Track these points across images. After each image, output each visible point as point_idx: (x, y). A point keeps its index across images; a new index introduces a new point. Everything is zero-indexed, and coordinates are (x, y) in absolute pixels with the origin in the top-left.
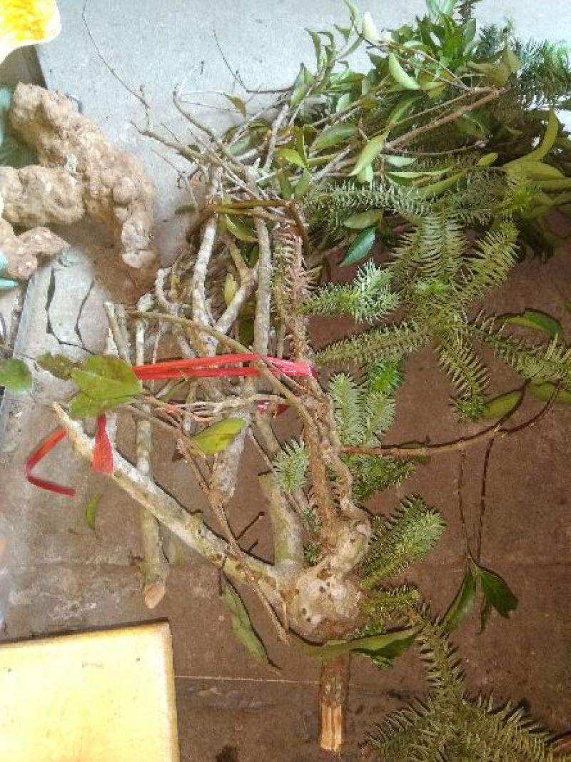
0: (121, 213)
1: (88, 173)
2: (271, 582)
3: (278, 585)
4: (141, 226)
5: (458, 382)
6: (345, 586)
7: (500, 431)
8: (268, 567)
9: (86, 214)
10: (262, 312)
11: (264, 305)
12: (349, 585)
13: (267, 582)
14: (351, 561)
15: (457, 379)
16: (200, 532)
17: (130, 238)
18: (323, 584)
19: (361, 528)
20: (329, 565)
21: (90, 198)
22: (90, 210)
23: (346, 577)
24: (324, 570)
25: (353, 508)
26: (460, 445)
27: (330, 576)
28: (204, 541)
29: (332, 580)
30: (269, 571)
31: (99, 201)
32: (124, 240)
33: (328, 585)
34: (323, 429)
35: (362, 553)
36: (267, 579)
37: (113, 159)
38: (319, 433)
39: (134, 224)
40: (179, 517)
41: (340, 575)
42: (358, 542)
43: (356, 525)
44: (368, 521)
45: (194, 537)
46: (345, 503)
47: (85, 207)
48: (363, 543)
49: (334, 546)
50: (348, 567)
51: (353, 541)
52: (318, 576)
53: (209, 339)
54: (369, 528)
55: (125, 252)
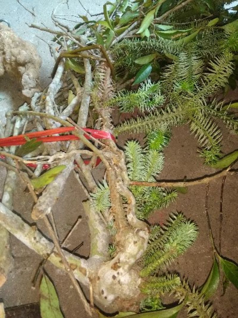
0: (21, 69)
1: (5, 50)
2: (83, 271)
3: (88, 273)
4: (31, 76)
5: (202, 140)
6: (130, 274)
7: (230, 171)
8: (82, 261)
9: (6, 72)
10: (84, 106)
11: (86, 102)
12: (133, 273)
13: (81, 271)
14: (134, 256)
15: (202, 138)
16: (35, 238)
17: (26, 82)
18: (115, 273)
19: (141, 233)
20: (119, 260)
21: (7, 63)
22: (7, 69)
23: (131, 268)
24: (116, 263)
25: (135, 220)
26: (206, 180)
27: (119, 267)
28: (38, 244)
29: (121, 270)
30: (82, 263)
31: (11, 64)
32: (23, 83)
33: (118, 274)
34: (118, 171)
35: (142, 251)
36: (81, 269)
37: (17, 43)
38: (116, 173)
39: (28, 75)
40: (21, 228)
41: (126, 267)
42: (139, 243)
43: (138, 231)
44: (146, 229)
45: (31, 242)
46: (131, 217)
47: (5, 68)
48: (142, 244)
49: (123, 246)
50: (132, 261)
51: (135, 243)
52: (112, 268)
53: (54, 123)
54: (147, 233)
55: (24, 89)
